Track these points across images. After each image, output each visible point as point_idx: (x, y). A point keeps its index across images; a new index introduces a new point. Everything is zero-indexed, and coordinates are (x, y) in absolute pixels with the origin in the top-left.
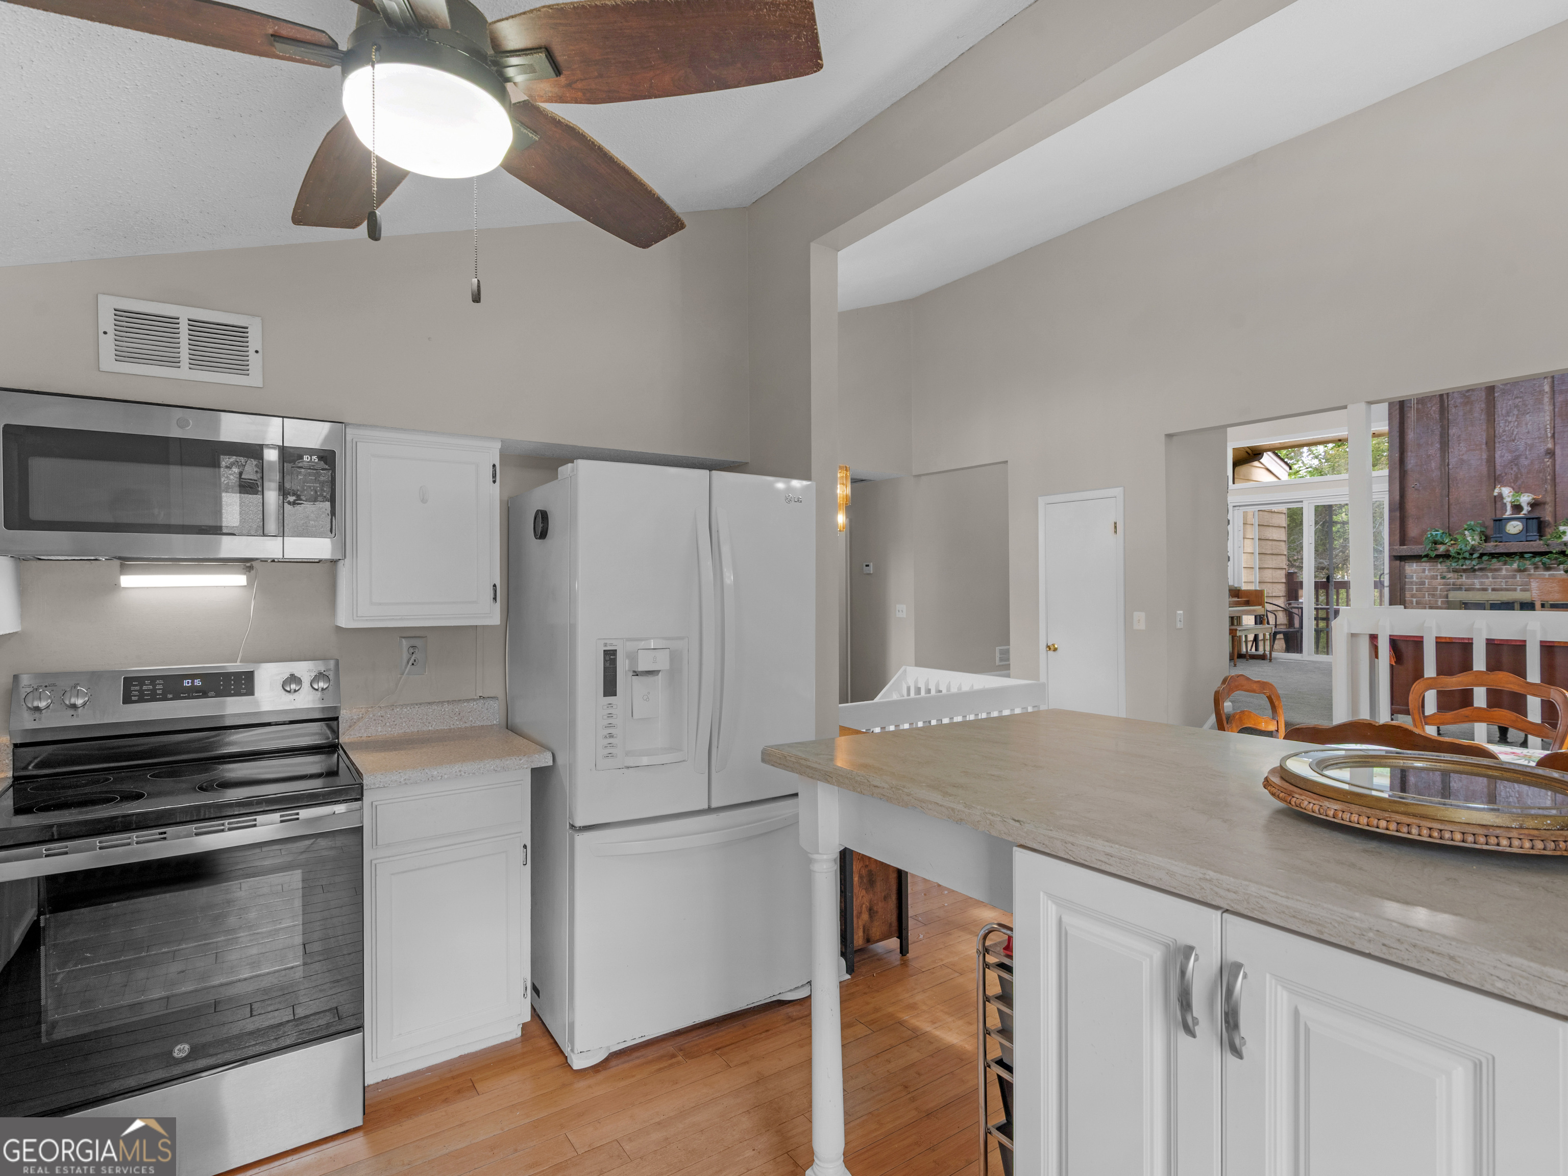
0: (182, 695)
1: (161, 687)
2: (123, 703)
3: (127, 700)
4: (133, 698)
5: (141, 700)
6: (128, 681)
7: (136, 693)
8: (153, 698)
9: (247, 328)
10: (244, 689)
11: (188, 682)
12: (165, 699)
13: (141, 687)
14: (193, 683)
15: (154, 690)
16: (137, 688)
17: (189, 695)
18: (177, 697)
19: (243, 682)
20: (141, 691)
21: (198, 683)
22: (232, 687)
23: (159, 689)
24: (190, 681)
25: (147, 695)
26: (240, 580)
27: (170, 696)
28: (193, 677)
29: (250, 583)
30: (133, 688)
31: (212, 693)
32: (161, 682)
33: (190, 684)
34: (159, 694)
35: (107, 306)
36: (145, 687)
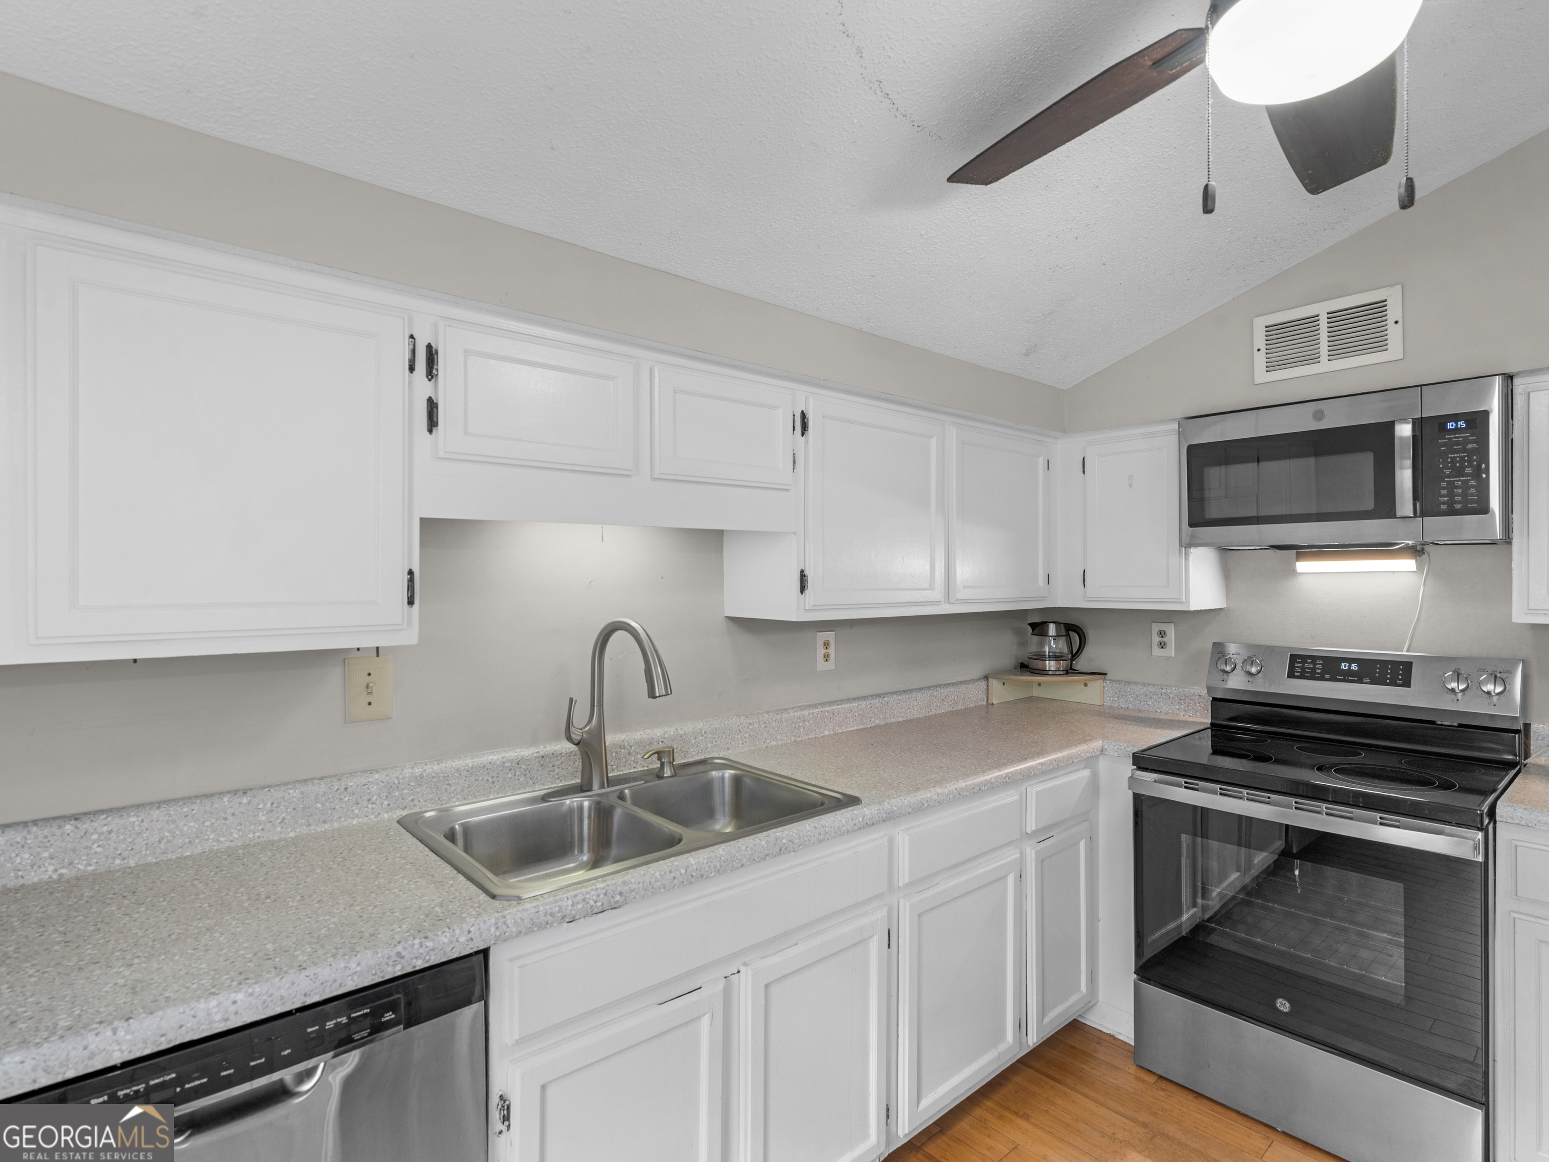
0: (1338, 677)
1: (1320, 666)
2: (1288, 677)
3: (1291, 675)
4: (1296, 674)
5: (1302, 677)
6: (1294, 658)
7: (1299, 670)
8: (1313, 677)
9: (1386, 301)
10: (1400, 680)
11: (1345, 665)
12: (1322, 679)
13: (1303, 665)
14: (1350, 666)
15: (1314, 669)
16: (1300, 665)
17: (1344, 678)
18: (1333, 679)
19: (1401, 672)
20: (1303, 668)
21: (1354, 667)
22: (1389, 676)
23: (1319, 669)
24: (1347, 664)
25: (1308, 673)
26: (1408, 564)
27: (1328, 676)
28: (1350, 661)
29: (1420, 568)
30: (1296, 665)
31: (1367, 680)
32: (1321, 662)
33: (1347, 668)
34: (1318, 674)
35: (1260, 324)
36: (1306, 665)
